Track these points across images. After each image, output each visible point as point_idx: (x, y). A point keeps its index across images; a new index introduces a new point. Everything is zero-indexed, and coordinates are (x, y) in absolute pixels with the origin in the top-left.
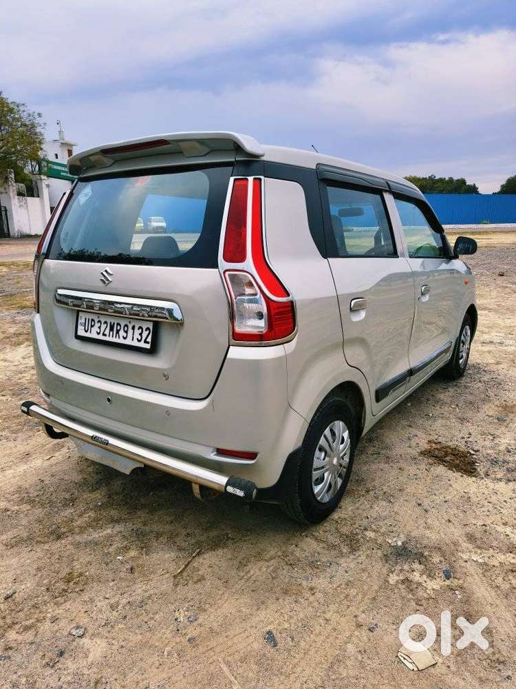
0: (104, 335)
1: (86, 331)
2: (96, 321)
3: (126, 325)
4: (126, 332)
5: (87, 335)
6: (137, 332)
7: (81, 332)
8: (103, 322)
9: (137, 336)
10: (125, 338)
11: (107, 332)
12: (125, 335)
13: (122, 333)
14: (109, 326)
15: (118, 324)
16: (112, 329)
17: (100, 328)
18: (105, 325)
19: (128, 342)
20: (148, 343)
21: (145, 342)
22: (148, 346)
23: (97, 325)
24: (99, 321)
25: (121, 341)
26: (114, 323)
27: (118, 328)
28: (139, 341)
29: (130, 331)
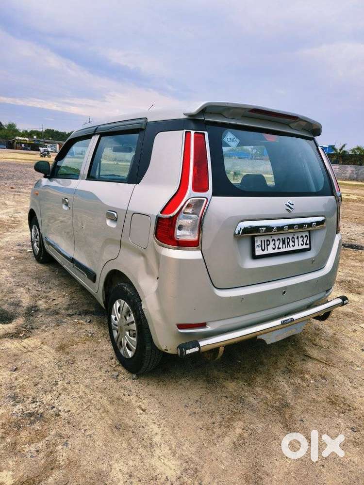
0: (279, 248)
1: (263, 250)
2: (271, 240)
3: (293, 238)
4: (294, 242)
5: (265, 252)
6: (300, 240)
7: (259, 252)
8: (276, 240)
9: (301, 242)
10: (293, 246)
11: (281, 246)
12: (293, 244)
13: (291, 243)
14: (281, 241)
15: (288, 238)
16: (284, 243)
17: (274, 244)
18: (279, 241)
19: (296, 248)
20: (307, 244)
21: (306, 244)
22: (308, 246)
23: (272, 243)
24: (273, 240)
25: (292, 249)
26: (285, 238)
27: (288, 241)
28: (302, 245)
29: (296, 241)
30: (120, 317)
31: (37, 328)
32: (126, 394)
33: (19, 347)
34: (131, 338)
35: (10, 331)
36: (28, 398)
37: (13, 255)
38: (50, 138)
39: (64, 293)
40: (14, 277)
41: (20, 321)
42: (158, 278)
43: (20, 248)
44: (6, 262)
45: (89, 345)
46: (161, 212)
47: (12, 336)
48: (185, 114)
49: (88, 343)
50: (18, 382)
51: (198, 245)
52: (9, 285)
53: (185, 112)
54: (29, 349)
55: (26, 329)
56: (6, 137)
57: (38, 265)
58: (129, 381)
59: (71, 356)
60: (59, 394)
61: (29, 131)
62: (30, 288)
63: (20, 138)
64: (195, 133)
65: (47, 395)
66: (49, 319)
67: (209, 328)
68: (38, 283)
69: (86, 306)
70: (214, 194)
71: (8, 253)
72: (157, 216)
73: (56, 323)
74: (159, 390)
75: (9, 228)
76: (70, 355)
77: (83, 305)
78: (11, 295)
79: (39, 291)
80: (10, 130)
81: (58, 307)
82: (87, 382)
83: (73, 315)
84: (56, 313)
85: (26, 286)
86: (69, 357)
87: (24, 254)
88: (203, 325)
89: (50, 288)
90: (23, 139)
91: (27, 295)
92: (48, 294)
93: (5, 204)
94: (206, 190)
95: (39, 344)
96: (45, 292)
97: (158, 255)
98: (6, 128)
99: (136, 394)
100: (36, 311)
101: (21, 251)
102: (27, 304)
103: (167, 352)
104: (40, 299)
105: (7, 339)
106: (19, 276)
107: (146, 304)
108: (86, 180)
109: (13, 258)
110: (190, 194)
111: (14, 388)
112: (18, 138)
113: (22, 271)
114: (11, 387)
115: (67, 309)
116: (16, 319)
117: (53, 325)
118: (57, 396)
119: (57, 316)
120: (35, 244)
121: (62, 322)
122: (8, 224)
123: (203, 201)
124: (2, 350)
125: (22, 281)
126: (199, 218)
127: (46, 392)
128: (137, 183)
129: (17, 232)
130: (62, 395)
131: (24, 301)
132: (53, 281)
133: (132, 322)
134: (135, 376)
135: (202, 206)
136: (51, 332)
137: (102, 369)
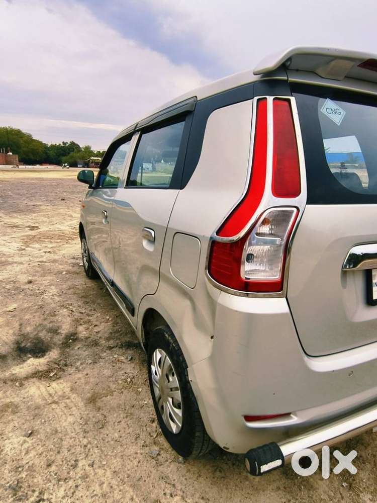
30: (160, 373)
31: (71, 365)
32: (168, 492)
33: (45, 394)
34: (175, 409)
35: (40, 369)
36: (34, 491)
37: (66, 269)
38: (119, 158)
39: (108, 317)
40: (61, 295)
41: (54, 354)
42: (212, 337)
43: (74, 261)
44: (58, 277)
45: (127, 396)
46: (218, 233)
47: (41, 376)
48: (255, 74)
49: (125, 392)
50: (28, 457)
51: (281, 289)
52: (53, 305)
53: (256, 70)
54: (56, 398)
55: (59, 365)
56: (83, 158)
57: (88, 280)
58: (172, 466)
59: (102, 414)
60: (77, 486)
61: (101, 152)
62: (74, 310)
63: (94, 158)
64: (274, 99)
65: (59, 487)
66: (86, 353)
67: (294, 420)
68: (83, 303)
69: (129, 336)
70: (310, 201)
71: (61, 267)
72: (211, 238)
73: (93, 358)
74: (215, 489)
75: (69, 240)
76: (101, 412)
77: (126, 334)
78: (52, 319)
79: (82, 313)
80: (86, 152)
81: (99, 335)
82: (116, 463)
83: (113, 347)
84: (96, 344)
85: (71, 307)
86: (99, 416)
87: (76, 269)
88: (287, 415)
89: (94, 310)
90: (96, 158)
91: (69, 319)
92: (91, 318)
93: (71, 216)
94: (296, 193)
95: (67, 390)
96: (88, 315)
97: (213, 304)
98: (83, 150)
99: (182, 494)
100: (74, 340)
101: (74, 265)
102: (67, 331)
103: (227, 450)
104: (81, 324)
105: (34, 380)
106: (65, 293)
107: (194, 376)
108: (125, 188)
109: (64, 273)
110: (269, 202)
111: (20, 469)
112: (92, 158)
113: (70, 289)
114: (17, 468)
115: (108, 339)
116: (50, 351)
117: (90, 361)
118: (72, 490)
119: (95, 348)
120: (85, 259)
121: (101, 357)
122: (69, 236)
123: (292, 212)
124: (24, 398)
125: (67, 301)
126: (284, 242)
127: (59, 480)
128: (182, 188)
129: (75, 244)
130: (80, 488)
131: (64, 327)
132: (99, 301)
133: (177, 389)
134: (181, 459)
135: (288, 222)
136: (85, 372)
137: (139, 441)
